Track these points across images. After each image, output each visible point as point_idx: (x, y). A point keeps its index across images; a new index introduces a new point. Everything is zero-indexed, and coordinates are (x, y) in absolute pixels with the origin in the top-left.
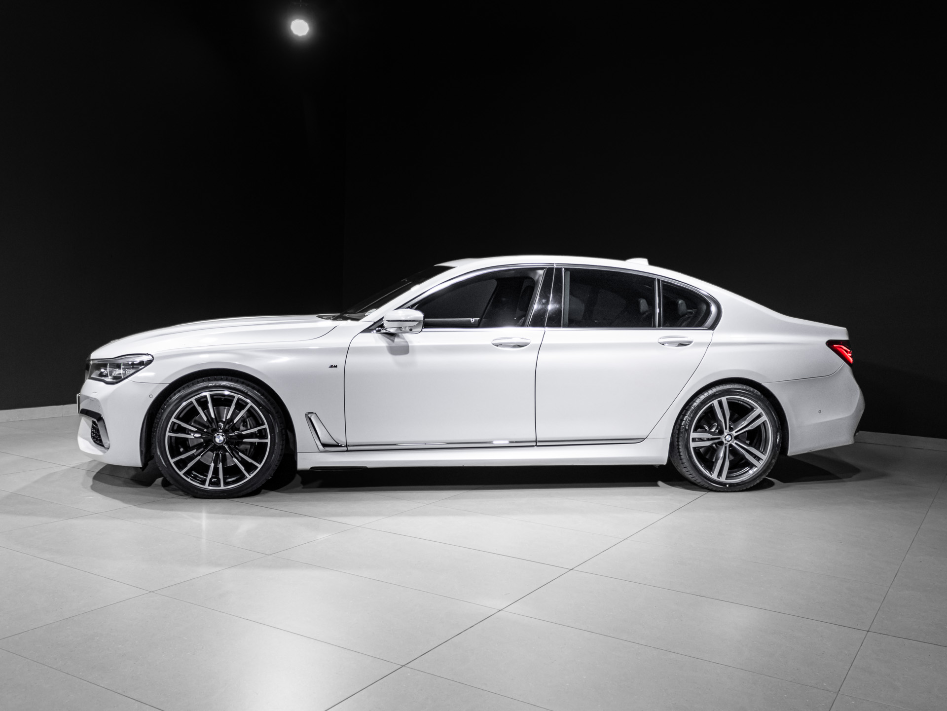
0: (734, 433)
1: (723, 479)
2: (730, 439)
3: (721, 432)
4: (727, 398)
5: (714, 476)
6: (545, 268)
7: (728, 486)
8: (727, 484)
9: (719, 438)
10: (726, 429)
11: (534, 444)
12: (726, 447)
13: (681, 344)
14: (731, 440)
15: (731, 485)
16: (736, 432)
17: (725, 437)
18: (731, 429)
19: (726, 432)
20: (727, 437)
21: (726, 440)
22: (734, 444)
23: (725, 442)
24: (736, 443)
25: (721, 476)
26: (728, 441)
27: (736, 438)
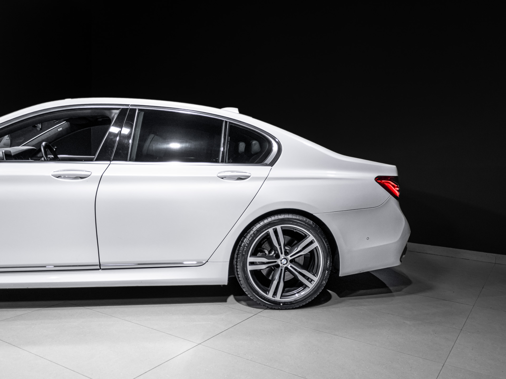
0: (289, 257)
1: (278, 298)
2: (285, 262)
3: (278, 257)
4: (281, 227)
5: (270, 296)
6: (120, 108)
7: (281, 304)
8: (282, 303)
9: (276, 262)
10: (282, 253)
11: (98, 267)
12: (282, 270)
13: (240, 179)
14: (286, 264)
15: (284, 303)
16: (291, 257)
17: (281, 261)
18: (286, 253)
19: (282, 256)
20: (283, 261)
21: (282, 263)
22: (289, 267)
23: (281, 265)
24: (291, 266)
25: (276, 295)
26: (284, 264)
27: (292, 261)
